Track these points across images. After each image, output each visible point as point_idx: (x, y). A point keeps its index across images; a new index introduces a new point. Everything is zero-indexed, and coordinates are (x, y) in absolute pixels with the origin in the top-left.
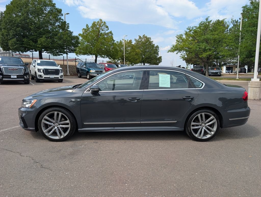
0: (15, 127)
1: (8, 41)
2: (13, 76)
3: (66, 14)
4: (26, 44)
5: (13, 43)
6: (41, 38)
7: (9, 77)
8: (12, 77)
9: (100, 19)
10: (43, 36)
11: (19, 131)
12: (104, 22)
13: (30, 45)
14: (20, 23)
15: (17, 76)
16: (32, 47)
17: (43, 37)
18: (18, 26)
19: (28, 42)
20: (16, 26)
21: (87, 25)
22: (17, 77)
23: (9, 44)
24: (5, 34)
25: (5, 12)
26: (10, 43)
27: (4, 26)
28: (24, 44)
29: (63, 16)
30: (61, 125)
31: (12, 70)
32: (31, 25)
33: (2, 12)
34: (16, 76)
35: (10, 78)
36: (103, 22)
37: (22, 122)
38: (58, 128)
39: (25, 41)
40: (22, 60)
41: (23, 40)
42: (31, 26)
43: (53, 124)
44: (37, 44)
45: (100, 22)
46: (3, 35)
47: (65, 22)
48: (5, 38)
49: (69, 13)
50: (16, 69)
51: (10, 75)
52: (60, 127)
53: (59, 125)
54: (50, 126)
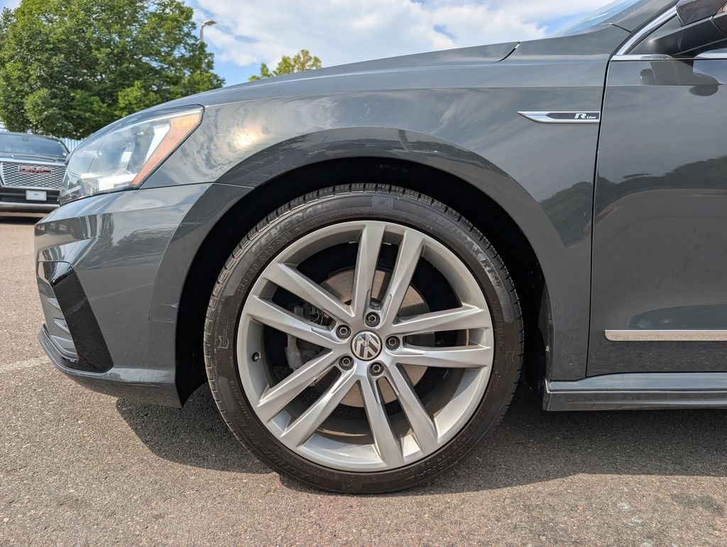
0: (17, 365)
1: (23, 97)
2: (33, 193)
3: (206, 24)
4: (81, 107)
5: (40, 102)
6: (128, 90)
7: (20, 195)
8: (30, 196)
9: (303, 51)
10: (136, 82)
11: (41, 396)
12: (315, 58)
13: (92, 112)
14: (65, 41)
15: (47, 194)
16: (98, 117)
17: (133, 86)
18: (56, 50)
19: (87, 102)
20: (51, 49)
21: (264, 66)
22: (48, 198)
23: (28, 106)
24: (16, 74)
25: (17, 11)
26: (29, 102)
27: (14, 49)
28: (75, 109)
29: (195, 28)
30: (403, 349)
31: (30, 171)
32: (98, 49)
33: (9, 12)
34: (45, 193)
35: (24, 199)
36: (311, 58)
37: (62, 324)
38: (376, 368)
39: (78, 96)
40: (66, 145)
41: (72, 95)
42: (97, 52)
43: (333, 333)
44: (115, 110)
45: (302, 59)
46: (7, 78)
47: (203, 46)
48: (13, 89)
49: (214, 21)
50: (46, 168)
51: (24, 191)
52: (400, 366)
53: (392, 342)
54: (311, 351)
